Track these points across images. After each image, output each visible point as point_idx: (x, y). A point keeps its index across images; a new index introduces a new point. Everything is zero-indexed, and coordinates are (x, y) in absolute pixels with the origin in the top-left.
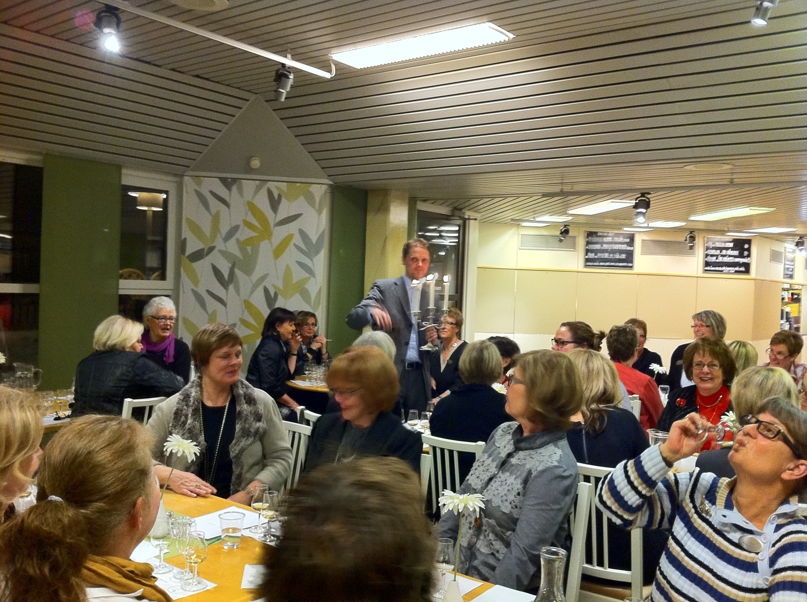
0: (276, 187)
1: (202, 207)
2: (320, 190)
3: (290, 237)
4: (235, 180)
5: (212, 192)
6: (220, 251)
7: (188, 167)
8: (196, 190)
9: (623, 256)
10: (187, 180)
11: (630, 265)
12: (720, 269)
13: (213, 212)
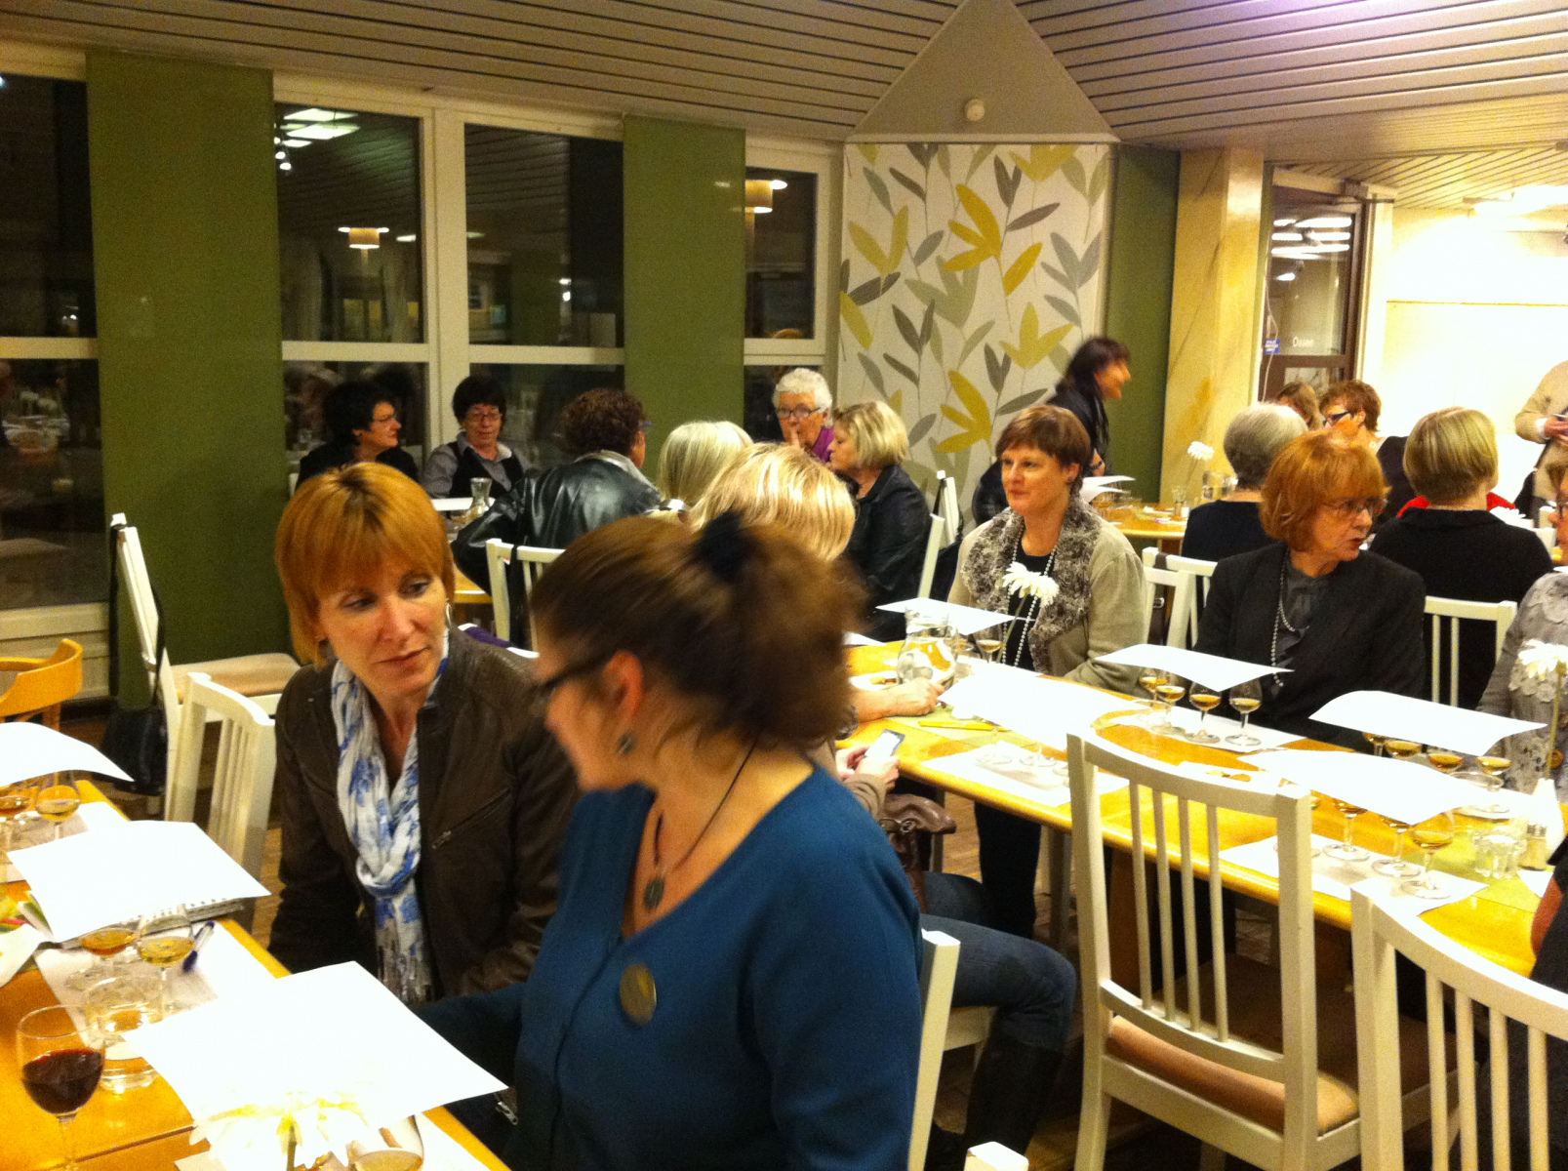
0: (1013, 155)
1: (876, 201)
2: (1093, 156)
3: (1034, 251)
4: (934, 147)
5: (894, 172)
6: (907, 282)
7: (853, 126)
8: (866, 170)
10: (851, 151)
13: (896, 210)
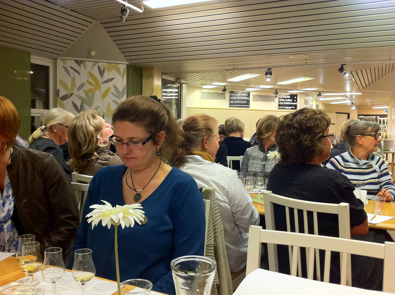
0: (102, 65)
1: (66, 74)
2: (123, 67)
3: (109, 89)
4: (82, 62)
5: (71, 67)
6: (76, 95)
7: (60, 55)
8: (63, 66)
9: (245, 102)
10: (58, 61)
11: (248, 106)
12: (285, 107)
13: (72, 77)
